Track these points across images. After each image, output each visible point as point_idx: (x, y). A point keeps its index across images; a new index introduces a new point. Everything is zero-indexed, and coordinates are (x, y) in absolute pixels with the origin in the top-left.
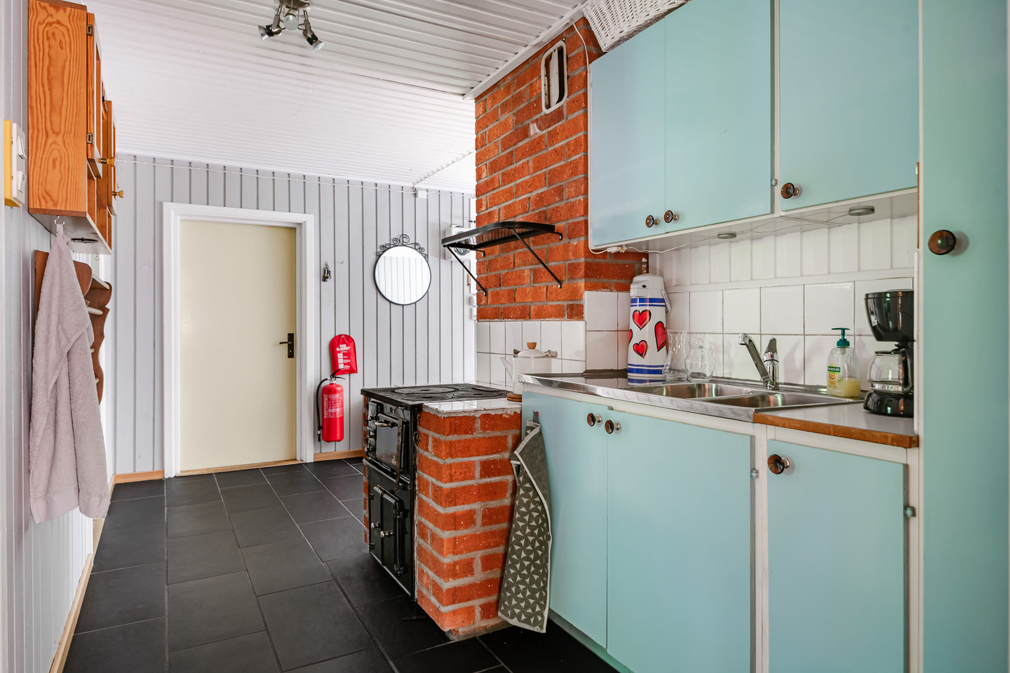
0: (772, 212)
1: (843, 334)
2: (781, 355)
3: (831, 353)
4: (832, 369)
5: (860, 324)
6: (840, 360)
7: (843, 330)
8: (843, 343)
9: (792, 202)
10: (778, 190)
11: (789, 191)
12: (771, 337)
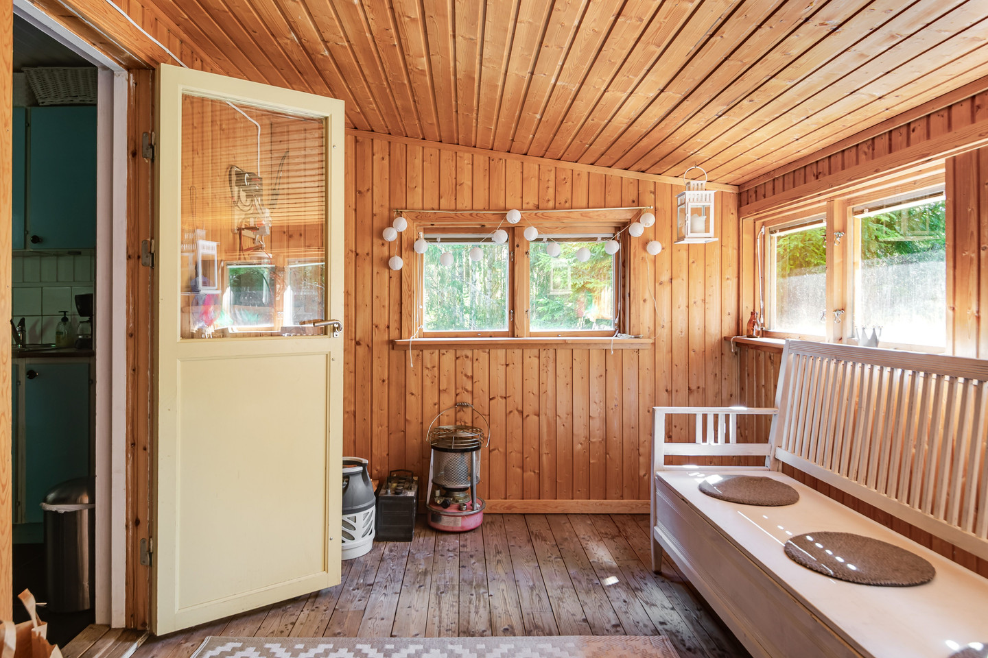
0: (25, 248)
1: (65, 314)
2: (28, 327)
3: (58, 325)
4: (59, 333)
5: (73, 309)
6: (62, 328)
7: (65, 312)
8: (65, 320)
9: (36, 246)
10: (29, 238)
11: (36, 240)
12: (21, 317)
